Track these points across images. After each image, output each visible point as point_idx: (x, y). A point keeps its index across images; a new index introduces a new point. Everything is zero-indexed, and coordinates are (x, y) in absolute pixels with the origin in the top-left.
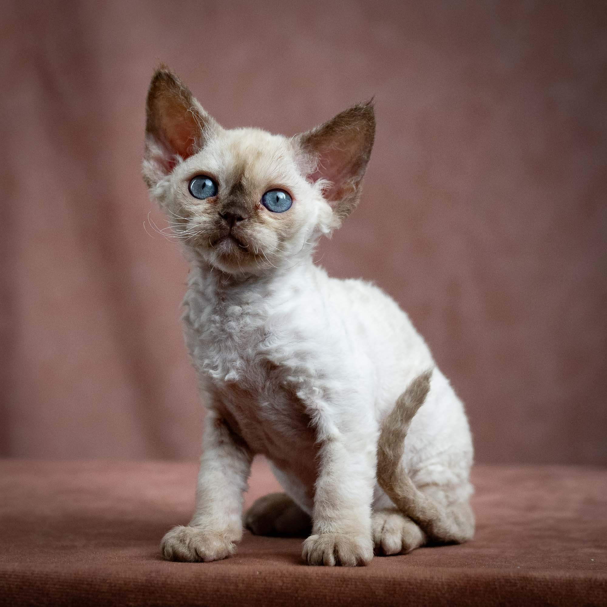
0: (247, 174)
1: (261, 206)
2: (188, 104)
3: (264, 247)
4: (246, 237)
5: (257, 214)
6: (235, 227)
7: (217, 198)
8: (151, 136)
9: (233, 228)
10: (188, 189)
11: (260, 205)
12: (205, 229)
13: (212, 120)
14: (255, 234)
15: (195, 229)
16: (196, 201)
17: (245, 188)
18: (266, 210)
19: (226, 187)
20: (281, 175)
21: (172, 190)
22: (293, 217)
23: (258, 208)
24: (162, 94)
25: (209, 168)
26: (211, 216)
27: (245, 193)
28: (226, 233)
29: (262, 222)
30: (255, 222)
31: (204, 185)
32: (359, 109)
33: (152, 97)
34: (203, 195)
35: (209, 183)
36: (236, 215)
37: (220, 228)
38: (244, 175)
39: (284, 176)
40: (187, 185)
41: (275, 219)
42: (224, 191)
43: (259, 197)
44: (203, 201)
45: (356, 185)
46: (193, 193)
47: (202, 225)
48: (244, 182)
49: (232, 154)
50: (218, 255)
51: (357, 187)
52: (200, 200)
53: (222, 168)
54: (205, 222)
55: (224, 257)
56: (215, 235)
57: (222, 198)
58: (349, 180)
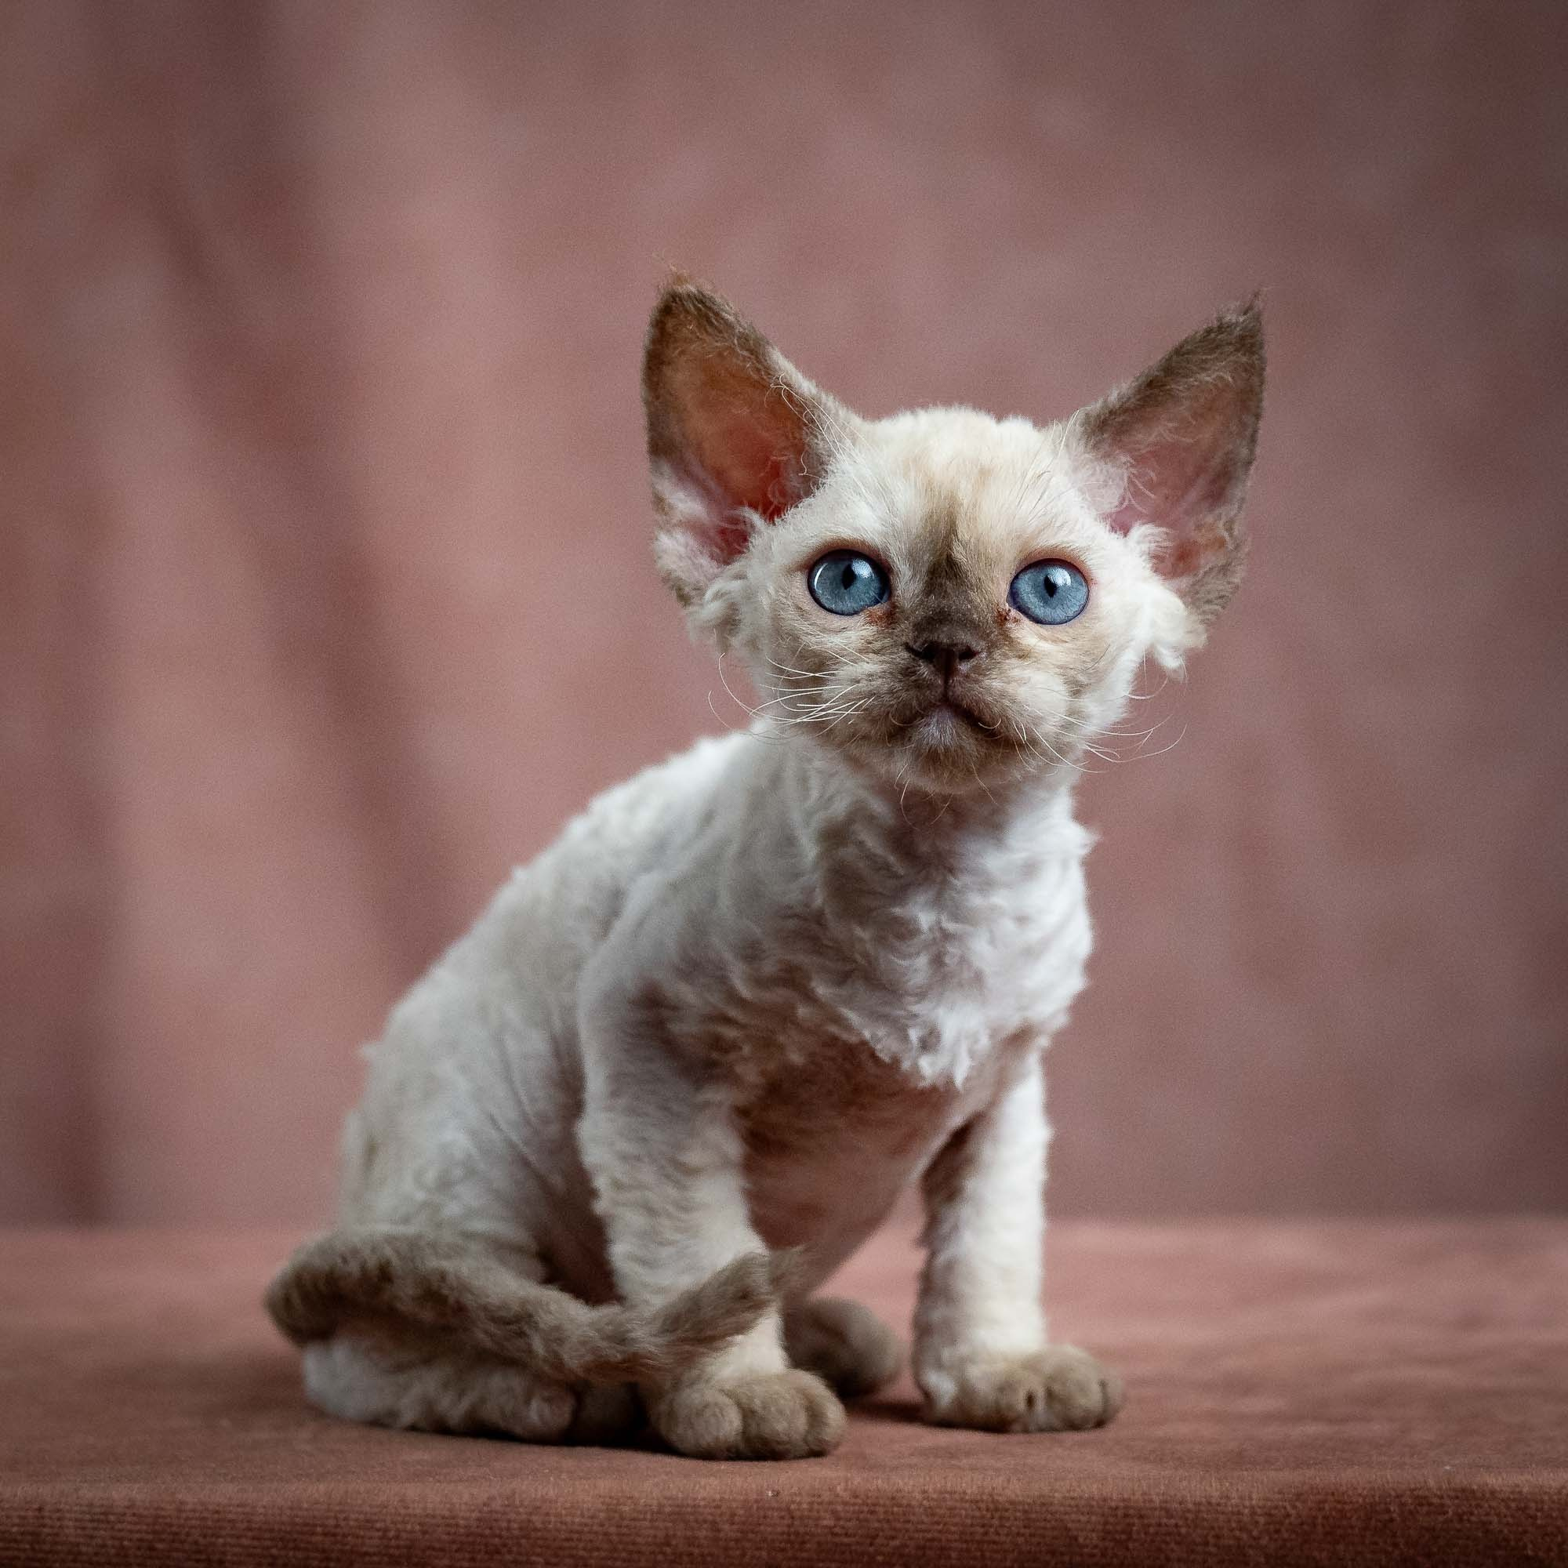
0: (963, 532)
1: (1014, 613)
3: (1037, 720)
4: (989, 698)
5: (1006, 636)
6: (957, 679)
7: (894, 606)
8: (666, 467)
9: (951, 681)
10: (807, 592)
11: (1009, 610)
12: (875, 694)
13: (829, 401)
14: (1011, 689)
15: (846, 698)
16: (837, 621)
17: (964, 569)
18: (1026, 621)
19: (914, 575)
20: (1053, 521)
21: (765, 601)
22: (1099, 627)
23: (1006, 619)
24: (682, 353)
25: (856, 529)
26: (888, 658)
27: (964, 582)
28: (933, 695)
29: (1023, 655)
31: (850, 577)
32: (1228, 327)
33: (656, 362)
34: (849, 605)
35: (863, 570)
36: (956, 644)
37: (918, 685)
38: (956, 535)
39: (1058, 524)
40: (805, 580)
41: (1055, 641)
42: (908, 586)
43: (1004, 588)
44: (856, 617)
45: (1230, 530)
46: (823, 600)
47: (863, 686)
48: (959, 553)
49: (913, 484)
50: (917, 754)
51: (1231, 535)
52: (847, 618)
53: (893, 525)
54: (871, 676)
55: (932, 759)
56: (906, 705)
57: (907, 605)
58: (1210, 519)
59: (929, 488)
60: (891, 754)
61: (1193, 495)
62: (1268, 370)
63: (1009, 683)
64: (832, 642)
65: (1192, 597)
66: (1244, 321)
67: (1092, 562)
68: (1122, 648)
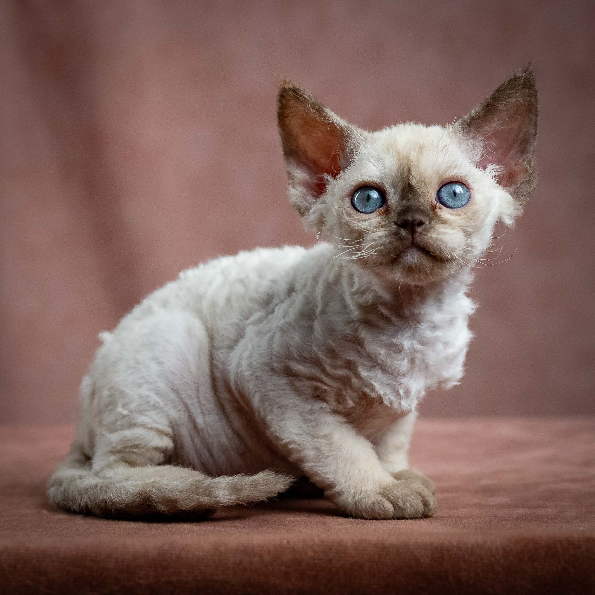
0: (414, 173)
1: (439, 205)
2: (322, 116)
3: (454, 249)
4: (431, 242)
5: (436, 215)
6: (417, 235)
7: (388, 207)
8: (292, 160)
9: (415, 236)
10: (351, 206)
11: (436, 204)
12: (383, 244)
14: (440, 237)
15: (371, 247)
16: (365, 216)
17: (416, 188)
18: (444, 208)
20: (451, 165)
21: (334, 212)
22: (475, 208)
23: (435, 208)
25: (370, 177)
26: (388, 229)
28: (408, 242)
29: (444, 223)
30: (437, 223)
31: (369, 198)
34: (369, 209)
35: (374, 194)
36: (415, 220)
37: (401, 239)
38: (411, 175)
39: (453, 166)
40: (350, 202)
41: (457, 215)
43: (434, 195)
44: (373, 214)
45: (530, 164)
46: (359, 208)
47: (378, 242)
48: (413, 182)
49: (391, 154)
50: (404, 268)
51: (530, 166)
52: (369, 214)
53: (385, 173)
54: (381, 237)
55: (410, 270)
56: (396, 248)
57: (394, 206)
58: (521, 161)
59: (398, 155)
60: (393, 270)
61: (512, 152)
62: (539, 96)
63: (439, 234)
64: (364, 225)
65: (516, 195)
66: (525, 75)
67: (470, 181)
68: (486, 216)
